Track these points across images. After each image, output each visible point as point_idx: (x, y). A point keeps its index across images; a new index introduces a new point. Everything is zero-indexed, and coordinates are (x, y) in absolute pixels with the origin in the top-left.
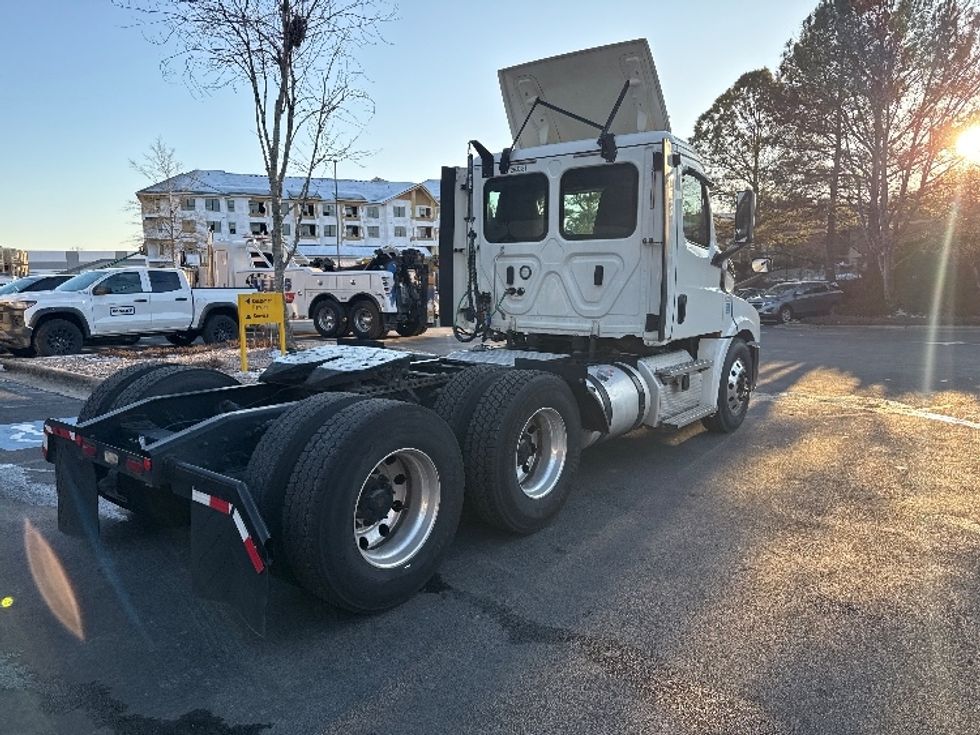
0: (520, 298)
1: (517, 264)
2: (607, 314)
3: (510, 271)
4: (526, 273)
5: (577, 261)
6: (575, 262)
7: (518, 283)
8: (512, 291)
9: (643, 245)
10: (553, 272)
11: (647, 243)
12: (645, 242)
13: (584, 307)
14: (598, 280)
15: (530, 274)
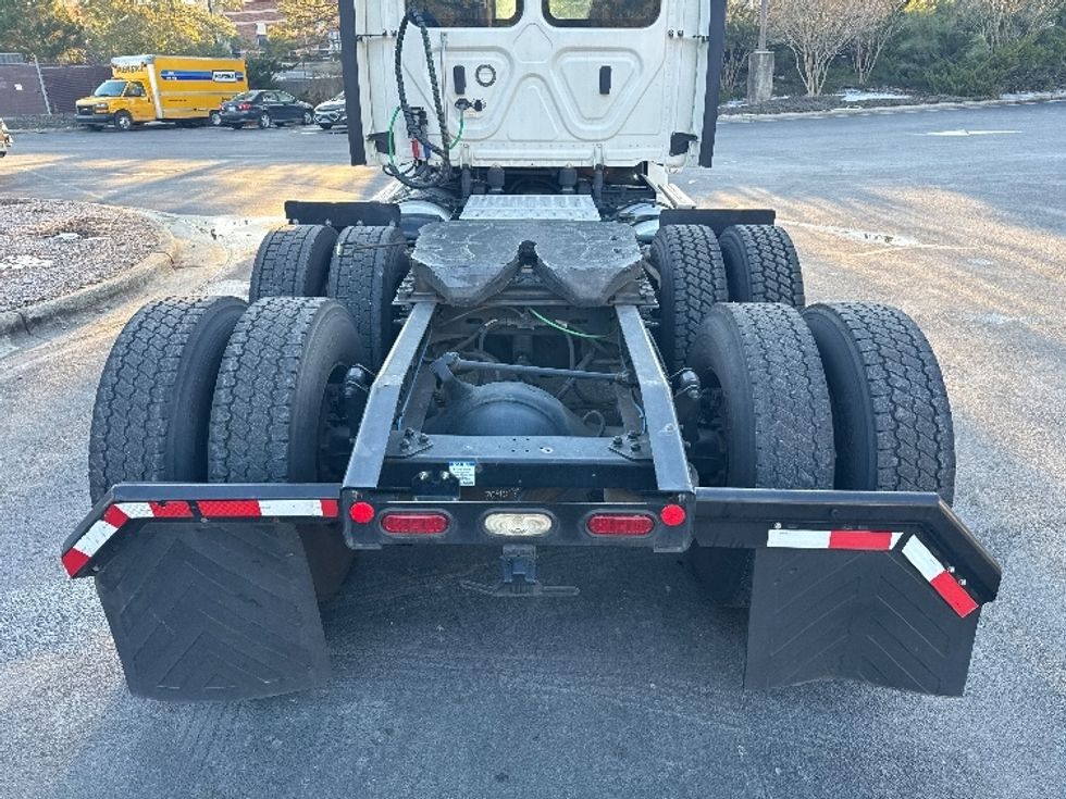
0: (477, 114)
1: (470, 63)
2: (616, 134)
3: (459, 73)
4: (486, 77)
5: (571, 58)
6: (569, 59)
7: (473, 92)
8: (462, 104)
9: (668, 38)
10: (534, 75)
11: (675, 35)
12: (671, 35)
13: (582, 126)
14: (605, 87)
15: (494, 78)
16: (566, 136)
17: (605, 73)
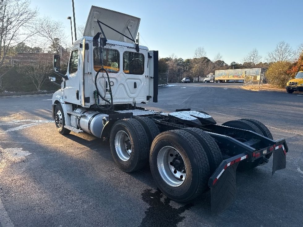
2: (137, 96)
6: (128, 81)
8: (107, 90)
10: (122, 84)
11: (147, 77)
12: (146, 76)
13: (131, 95)
14: (135, 87)
15: (113, 84)
16: (128, 97)
17: (135, 83)
